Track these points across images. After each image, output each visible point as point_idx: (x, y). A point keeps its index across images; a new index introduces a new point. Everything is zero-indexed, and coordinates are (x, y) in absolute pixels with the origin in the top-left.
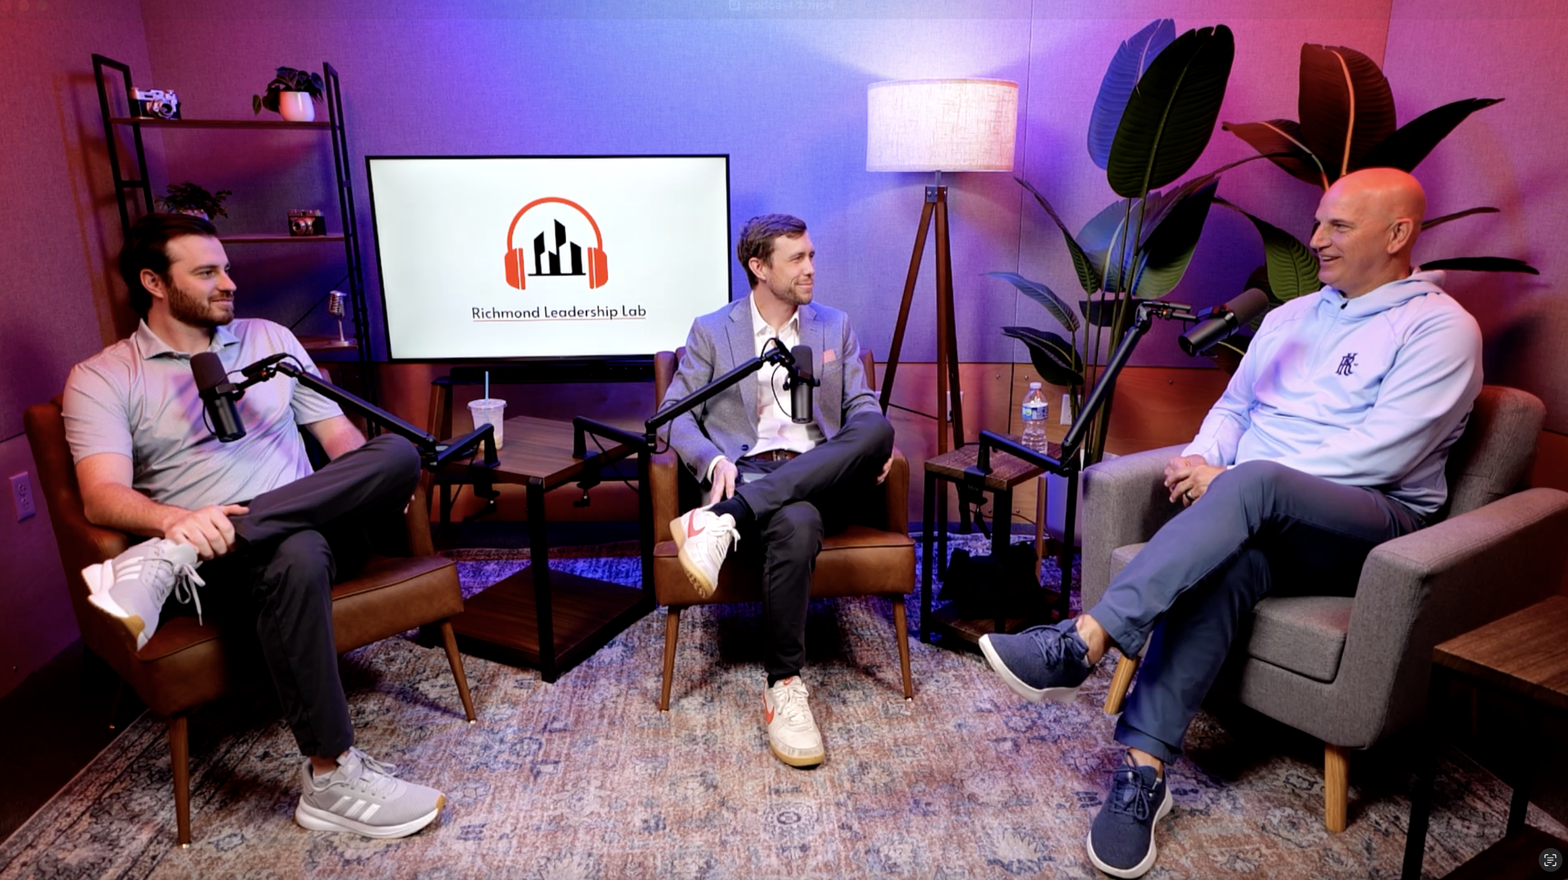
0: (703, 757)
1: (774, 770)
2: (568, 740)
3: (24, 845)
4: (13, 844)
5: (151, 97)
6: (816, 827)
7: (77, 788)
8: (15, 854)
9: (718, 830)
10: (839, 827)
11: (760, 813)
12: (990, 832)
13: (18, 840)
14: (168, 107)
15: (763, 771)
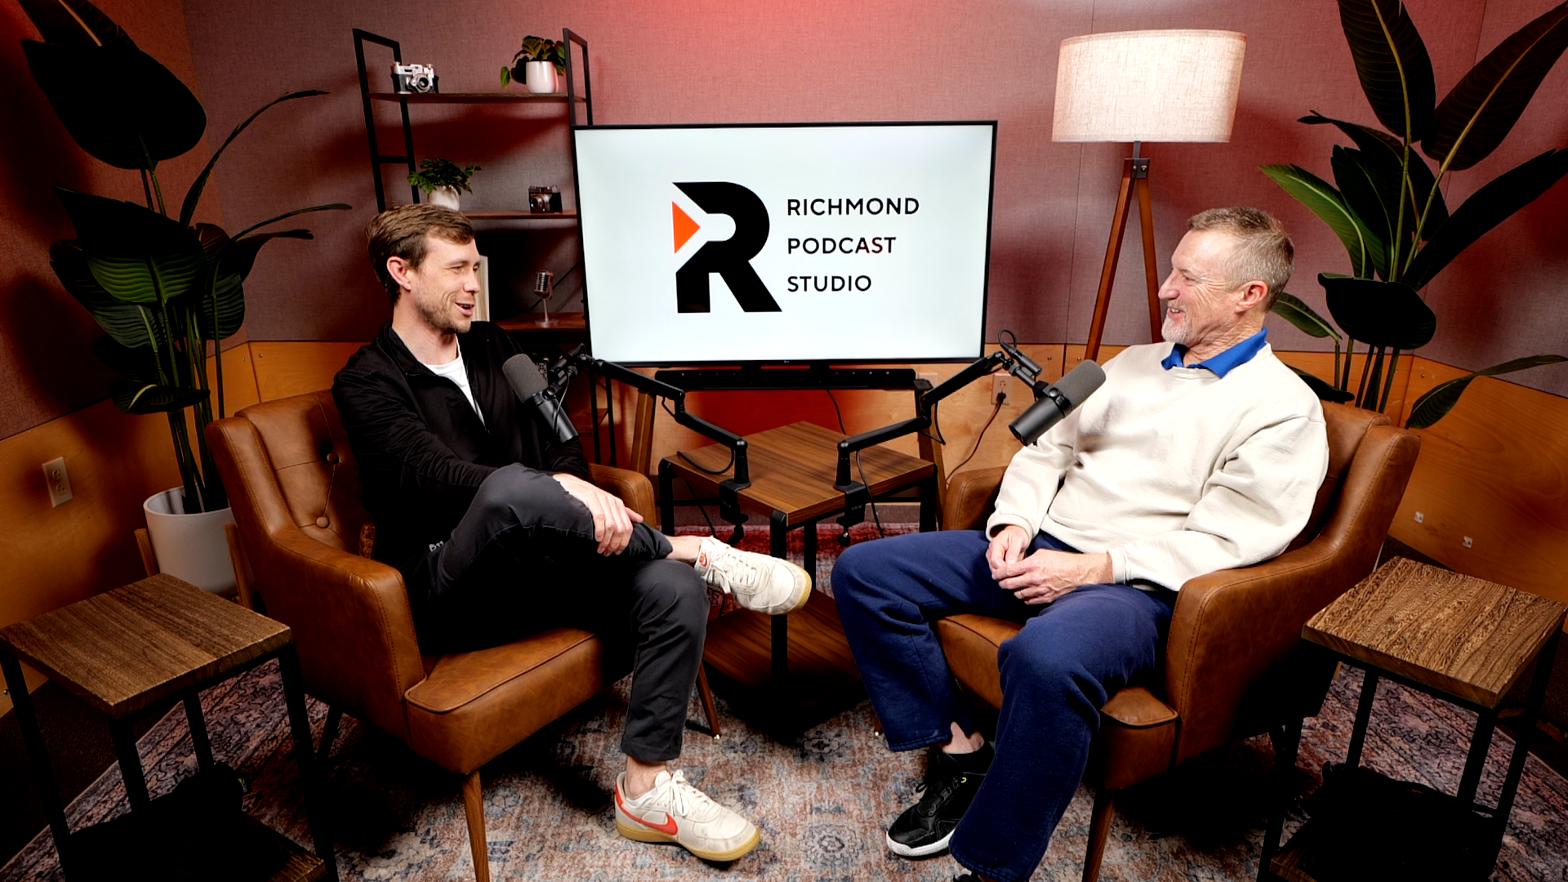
0: (741, 768)
1: (815, 785)
2: (602, 743)
3: (41, 853)
4: (32, 850)
5: (411, 71)
6: (860, 856)
7: (104, 787)
8: (31, 862)
9: (755, 856)
10: (886, 856)
11: (799, 837)
12: (1049, 869)
13: (37, 846)
14: (425, 80)
15: (804, 786)
